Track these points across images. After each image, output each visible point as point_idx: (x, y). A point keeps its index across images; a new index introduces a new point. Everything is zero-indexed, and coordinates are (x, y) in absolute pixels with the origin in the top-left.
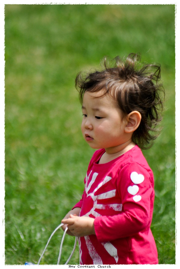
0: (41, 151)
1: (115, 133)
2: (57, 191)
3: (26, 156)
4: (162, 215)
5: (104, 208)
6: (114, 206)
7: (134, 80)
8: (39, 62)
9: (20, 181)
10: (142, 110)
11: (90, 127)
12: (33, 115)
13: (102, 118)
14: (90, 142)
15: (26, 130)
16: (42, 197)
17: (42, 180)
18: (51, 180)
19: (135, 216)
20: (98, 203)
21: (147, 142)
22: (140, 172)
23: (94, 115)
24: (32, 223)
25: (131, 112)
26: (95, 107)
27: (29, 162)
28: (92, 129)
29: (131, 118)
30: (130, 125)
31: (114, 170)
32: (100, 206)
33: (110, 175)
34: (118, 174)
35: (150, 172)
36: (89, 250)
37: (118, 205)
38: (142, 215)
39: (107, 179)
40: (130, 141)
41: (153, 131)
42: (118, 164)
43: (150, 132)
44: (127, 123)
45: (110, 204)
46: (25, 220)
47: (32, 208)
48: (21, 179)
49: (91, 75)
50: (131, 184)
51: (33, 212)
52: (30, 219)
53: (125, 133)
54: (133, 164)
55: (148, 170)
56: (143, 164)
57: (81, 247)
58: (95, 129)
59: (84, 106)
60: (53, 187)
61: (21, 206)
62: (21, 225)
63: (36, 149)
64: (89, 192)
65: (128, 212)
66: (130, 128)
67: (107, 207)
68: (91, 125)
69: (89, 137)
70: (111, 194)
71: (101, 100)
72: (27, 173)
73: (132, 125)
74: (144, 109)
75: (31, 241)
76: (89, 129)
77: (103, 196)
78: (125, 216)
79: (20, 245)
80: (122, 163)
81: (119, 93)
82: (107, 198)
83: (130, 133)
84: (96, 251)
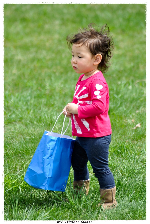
0: (57, 74)
1: (89, 65)
2: (66, 95)
3: (50, 77)
4: (119, 107)
5: (83, 103)
6: (88, 102)
7: (98, 38)
8: (57, 28)
9: (46, 89)
10: (103, 53)
11: (76, 62)
12: (54, 55)
13: (82, 57)
14: (76, 70)
15: (50, 63)
16: (57, 98)
17: (58, 89)
18: (62, 89)
19: (98, 106)
20: (80, 101)
21: (106, 69)
22: (101, 84)
23: (78, 56)
24: (52, 111)
25: (97, 54)
26: (78, 52)
27: (51, 79)
28: (77, 63)
29: (97, 57)
30: (96, 61)
31: (88, 84)
32: (81, 102)
33: (86, 86)
34: (90, 85)
35: (106, 84)
36: (75, 124)
37: (90, 101)
38: (101, 106)
39: (84, 88)
40: (97, 69)
41: (108, 64)
42: (89, 80)
43: (106, 64)
44: (95, 60)
45: (86, 101)
46: (49, 109)
47: (53, 103)
48: (47, 88)
49: (76, 35)
50: (96, 90)
51: (53, 105)
52: (51, 109)
53: (94, 65)
54: (97, 80)
55: (105, 84)
56: (103, 80)
57: (72, 123)
58: (78, 63)
59: (73, 51)
60: (64, 93)
61: (47, 102)
62: (47, 112)
63: (55, 73)
64: (75, 95)
65: (94, 104)
66: (96, 62)
67: (84, 102)
68: (76, 61)
69: (75, 67)
70: (86, 95)
71: (81, 48)
72: (50, 85)
73: (98, 61)
74: (103, 52)
75: (52, 120)
76: (75, 63)
77: (82, 97)
78: (93, 106)
79: (46, 122)
80: (92, 80)
81: (90, 45)
82: (84, 98)
83: (97, 65)
84: (79, 125)
